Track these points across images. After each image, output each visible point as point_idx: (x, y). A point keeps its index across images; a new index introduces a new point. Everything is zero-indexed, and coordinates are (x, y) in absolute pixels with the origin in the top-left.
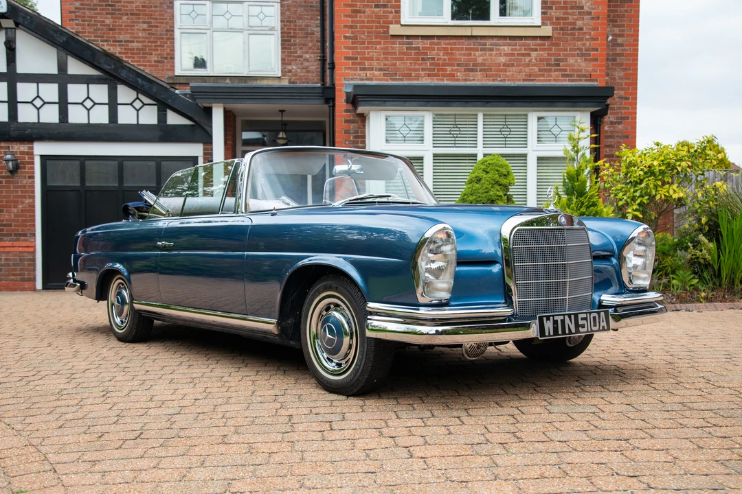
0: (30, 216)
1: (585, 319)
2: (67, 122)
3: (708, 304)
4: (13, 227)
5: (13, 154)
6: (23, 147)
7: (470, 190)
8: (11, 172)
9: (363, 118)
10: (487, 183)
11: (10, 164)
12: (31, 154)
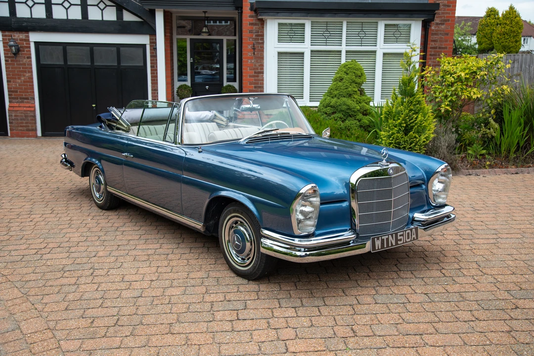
0: (30, 85)
1: (402, 235)
2: (52, 18)
3: (490, 170)
4: (18, 93)
5: (15, 40)
6: (22, 36)
7: (335, 86)
8: (14, 54)
9: (262, 22)
10: (347, 82)
11: (13, 48)
12: (28, 40)
